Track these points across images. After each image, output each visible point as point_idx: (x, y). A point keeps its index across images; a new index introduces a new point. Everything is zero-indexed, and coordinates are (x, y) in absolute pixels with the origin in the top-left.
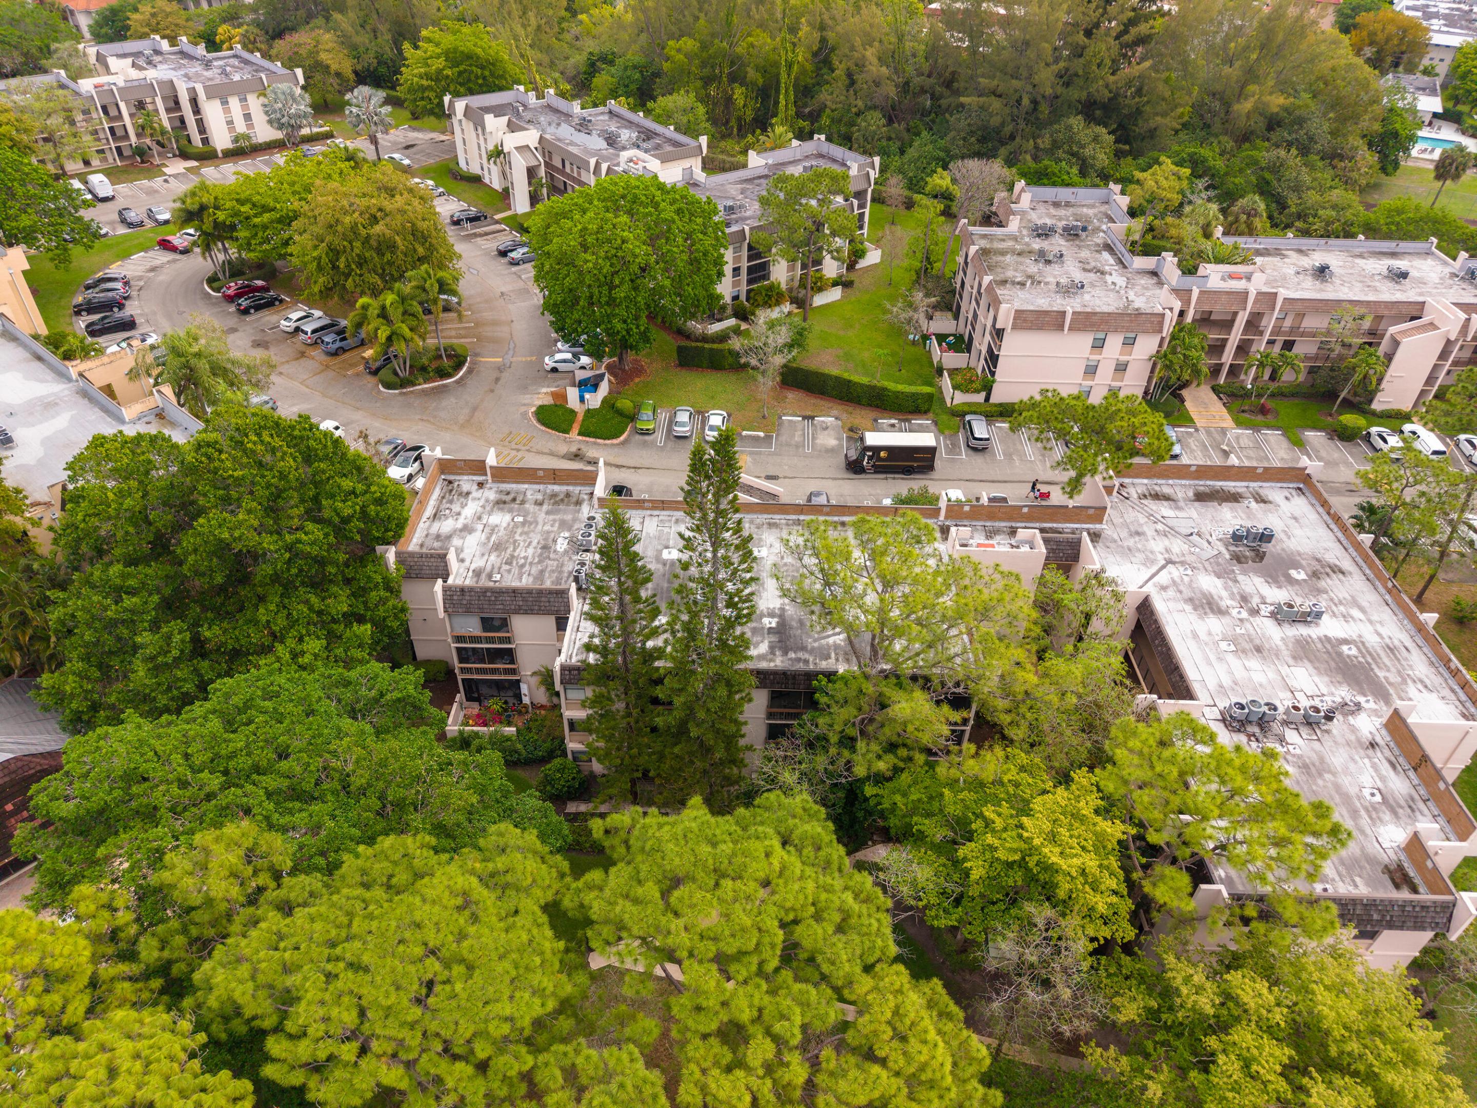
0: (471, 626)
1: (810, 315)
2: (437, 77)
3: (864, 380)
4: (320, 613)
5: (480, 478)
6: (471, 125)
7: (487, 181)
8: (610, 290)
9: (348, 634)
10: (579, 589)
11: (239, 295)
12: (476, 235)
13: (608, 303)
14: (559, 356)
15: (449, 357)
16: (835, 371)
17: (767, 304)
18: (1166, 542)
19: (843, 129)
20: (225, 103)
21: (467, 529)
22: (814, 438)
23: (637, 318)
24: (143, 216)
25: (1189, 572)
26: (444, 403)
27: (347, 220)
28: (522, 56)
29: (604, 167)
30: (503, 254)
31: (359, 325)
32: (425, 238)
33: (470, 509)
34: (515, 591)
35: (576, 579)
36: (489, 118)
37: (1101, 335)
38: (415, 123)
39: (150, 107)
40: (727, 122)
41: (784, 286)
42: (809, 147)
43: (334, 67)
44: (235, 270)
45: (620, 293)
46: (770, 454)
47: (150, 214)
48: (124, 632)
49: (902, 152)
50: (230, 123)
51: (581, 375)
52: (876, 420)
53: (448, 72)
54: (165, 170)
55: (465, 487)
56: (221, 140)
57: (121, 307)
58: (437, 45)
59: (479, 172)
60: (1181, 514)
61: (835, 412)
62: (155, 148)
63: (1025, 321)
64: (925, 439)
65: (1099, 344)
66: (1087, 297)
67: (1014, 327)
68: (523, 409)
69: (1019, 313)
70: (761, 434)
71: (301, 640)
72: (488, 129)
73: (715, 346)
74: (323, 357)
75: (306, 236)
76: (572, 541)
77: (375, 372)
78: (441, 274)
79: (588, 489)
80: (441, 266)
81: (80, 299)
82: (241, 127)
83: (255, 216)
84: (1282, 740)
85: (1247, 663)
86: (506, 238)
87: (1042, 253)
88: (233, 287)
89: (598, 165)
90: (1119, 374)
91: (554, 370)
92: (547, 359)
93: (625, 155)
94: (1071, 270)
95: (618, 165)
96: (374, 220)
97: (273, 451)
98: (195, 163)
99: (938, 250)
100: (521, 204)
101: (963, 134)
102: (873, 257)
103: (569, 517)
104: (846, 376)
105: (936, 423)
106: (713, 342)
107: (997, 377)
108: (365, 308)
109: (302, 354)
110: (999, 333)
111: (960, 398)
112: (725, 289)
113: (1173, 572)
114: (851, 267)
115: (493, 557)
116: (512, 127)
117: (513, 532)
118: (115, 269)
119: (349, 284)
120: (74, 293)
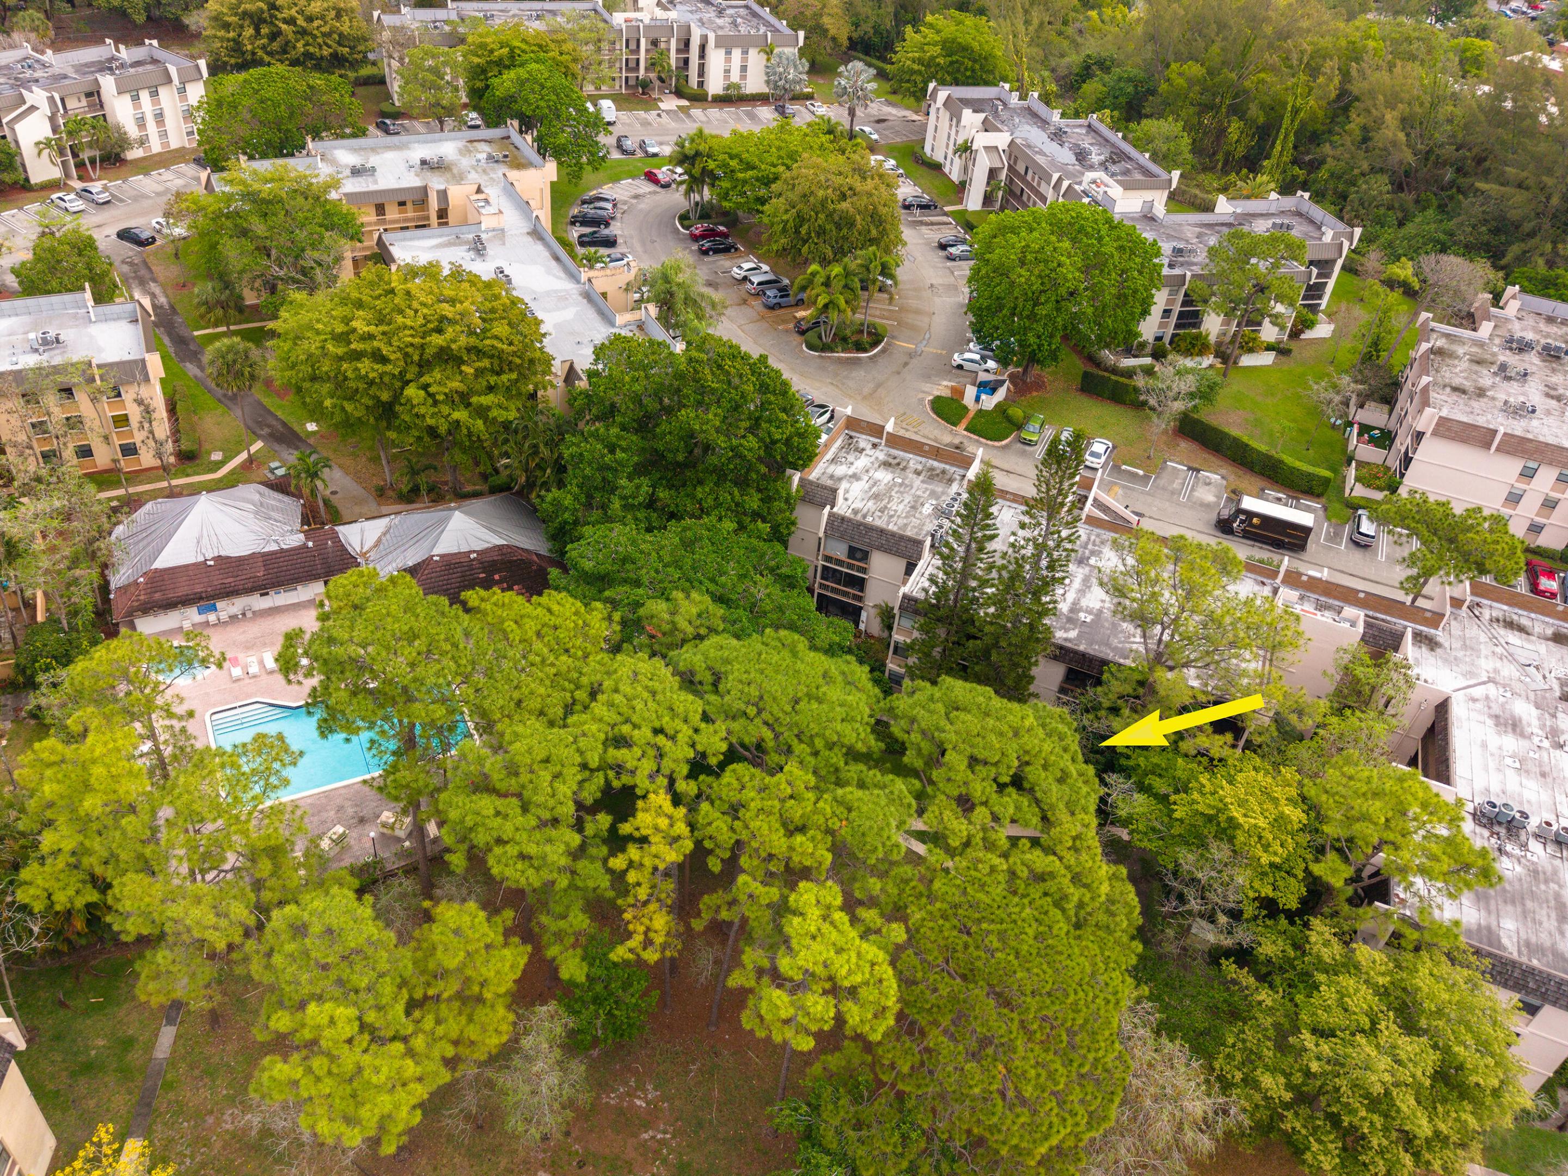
0: (839, 551)
1: (1232, 373)
2: (929, 63)
3: (1263, 448)
4: (737, 505)
5: (876, 440)
6: (948, 115)
7: (946, 170)
8: (1035, 305)
9: (752, 526)
10: (932, 546)
11: (703, 236)
12: (922, 223)
13: (1028, 317)
14: (968, 355)
15: (869, 333)
16: (1235, 432)
17: (1188, 353)
18: (1498, 664)
19: (1341, 187)
20: (728, 53)
21: (855, 477)
22: (1193, 490)
23: (1052, 336)
24: (636, 146)
25: (1508, 694)
26: (854, 374)
27: (821, 193)
28: (1017, 52)
29: (1065, 184)
30: (943, 247)
31: (803, 288)
32: (881, 223)
33: (862, 462)
34: (882, 531)
35: (933, 536)
36: (967, 114)
37: (1535, 465)
38: (892, 98)
39: (663, 46)
40: (1214, 154)
41: (1212, 339)
42: (1289, 202)
43: (833, 32)
44: (705, 212)
45: (1042, 311)
46: (1143, 492)
47: (642, 145)
48: (610, 476)
49: (1401, 224)
50: (727, 71)
51: (983, 377)
52: (1263, 490)
53: (941, 60)
54: (661, 105)
55: (862, 444)
56: (715, 86)
57: (607, 225)
58: (938, 32)
59: (941, 160)
60: (1526, 645)
61: (1223, 471)
62: (657, 83)
63: (1449, 429)
64: (1304, 518)
65: (1530, 473)
66: (1535, 423)
67: (1435, 433)
68: (921, 396)
69: (1442, 421)
70: (1141, 472)
71: (720, 519)
72: (963, 123)
73: (1122, 380)
74: (761, 309)
75: (782, 200)
76: (936, 508)
77: (802, 333)
78: (886, 259)
79: (962, 472)
80: (887, 251)
81: (576, 211)
82: (735, 77)
83: (741, 171)
84: (1524, 846)
85: (1524, 781)
86: (947, 234)
87: (1503, 367)
88: (698, 229)
89: (1060, 180)
90: (1547, 510)
91: (960, 367)
92: (956, 356)
93: (1090, 175)
94: (1533, 393)
95: (1080, 183)
96: (843, 197)
97: (741, 376)
98: (685, 103)
99: (1389, 340)
100: (974, 201)
101: (1473, 221)
102: (1323, 330)
103: (939, 489)
104: (1245, 439)
105: (1325, 509)
106: (1122, 376)
107: (1405, 480)
108: (814, 274)
109: (745, 302)
110: (1419, 436)
111: (1360, 491)
112: (1149, 329)
113: (1491, 690)
114: (1295, 334)
115: (870, 504)
116: (987, 127)
117: (891, 489)
118: (607, 191)
119: (805, 249)
120: (571, 205)
